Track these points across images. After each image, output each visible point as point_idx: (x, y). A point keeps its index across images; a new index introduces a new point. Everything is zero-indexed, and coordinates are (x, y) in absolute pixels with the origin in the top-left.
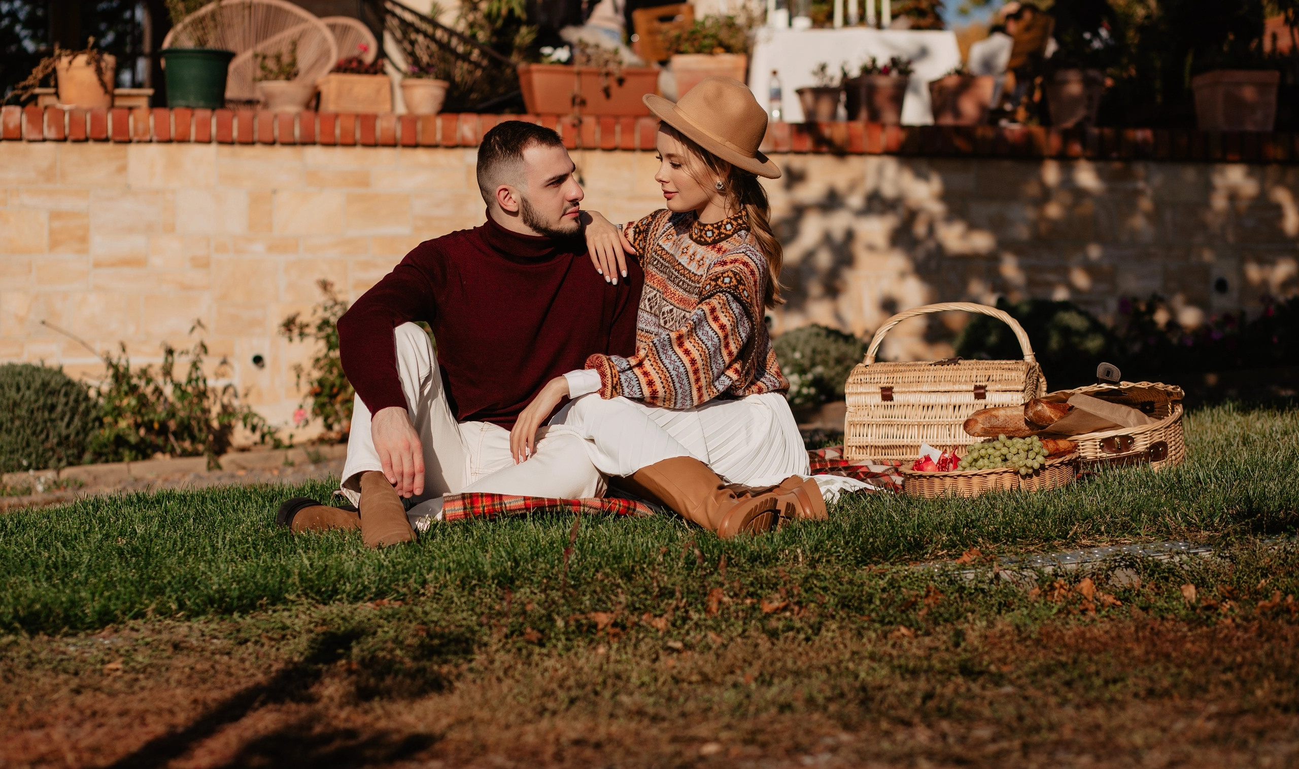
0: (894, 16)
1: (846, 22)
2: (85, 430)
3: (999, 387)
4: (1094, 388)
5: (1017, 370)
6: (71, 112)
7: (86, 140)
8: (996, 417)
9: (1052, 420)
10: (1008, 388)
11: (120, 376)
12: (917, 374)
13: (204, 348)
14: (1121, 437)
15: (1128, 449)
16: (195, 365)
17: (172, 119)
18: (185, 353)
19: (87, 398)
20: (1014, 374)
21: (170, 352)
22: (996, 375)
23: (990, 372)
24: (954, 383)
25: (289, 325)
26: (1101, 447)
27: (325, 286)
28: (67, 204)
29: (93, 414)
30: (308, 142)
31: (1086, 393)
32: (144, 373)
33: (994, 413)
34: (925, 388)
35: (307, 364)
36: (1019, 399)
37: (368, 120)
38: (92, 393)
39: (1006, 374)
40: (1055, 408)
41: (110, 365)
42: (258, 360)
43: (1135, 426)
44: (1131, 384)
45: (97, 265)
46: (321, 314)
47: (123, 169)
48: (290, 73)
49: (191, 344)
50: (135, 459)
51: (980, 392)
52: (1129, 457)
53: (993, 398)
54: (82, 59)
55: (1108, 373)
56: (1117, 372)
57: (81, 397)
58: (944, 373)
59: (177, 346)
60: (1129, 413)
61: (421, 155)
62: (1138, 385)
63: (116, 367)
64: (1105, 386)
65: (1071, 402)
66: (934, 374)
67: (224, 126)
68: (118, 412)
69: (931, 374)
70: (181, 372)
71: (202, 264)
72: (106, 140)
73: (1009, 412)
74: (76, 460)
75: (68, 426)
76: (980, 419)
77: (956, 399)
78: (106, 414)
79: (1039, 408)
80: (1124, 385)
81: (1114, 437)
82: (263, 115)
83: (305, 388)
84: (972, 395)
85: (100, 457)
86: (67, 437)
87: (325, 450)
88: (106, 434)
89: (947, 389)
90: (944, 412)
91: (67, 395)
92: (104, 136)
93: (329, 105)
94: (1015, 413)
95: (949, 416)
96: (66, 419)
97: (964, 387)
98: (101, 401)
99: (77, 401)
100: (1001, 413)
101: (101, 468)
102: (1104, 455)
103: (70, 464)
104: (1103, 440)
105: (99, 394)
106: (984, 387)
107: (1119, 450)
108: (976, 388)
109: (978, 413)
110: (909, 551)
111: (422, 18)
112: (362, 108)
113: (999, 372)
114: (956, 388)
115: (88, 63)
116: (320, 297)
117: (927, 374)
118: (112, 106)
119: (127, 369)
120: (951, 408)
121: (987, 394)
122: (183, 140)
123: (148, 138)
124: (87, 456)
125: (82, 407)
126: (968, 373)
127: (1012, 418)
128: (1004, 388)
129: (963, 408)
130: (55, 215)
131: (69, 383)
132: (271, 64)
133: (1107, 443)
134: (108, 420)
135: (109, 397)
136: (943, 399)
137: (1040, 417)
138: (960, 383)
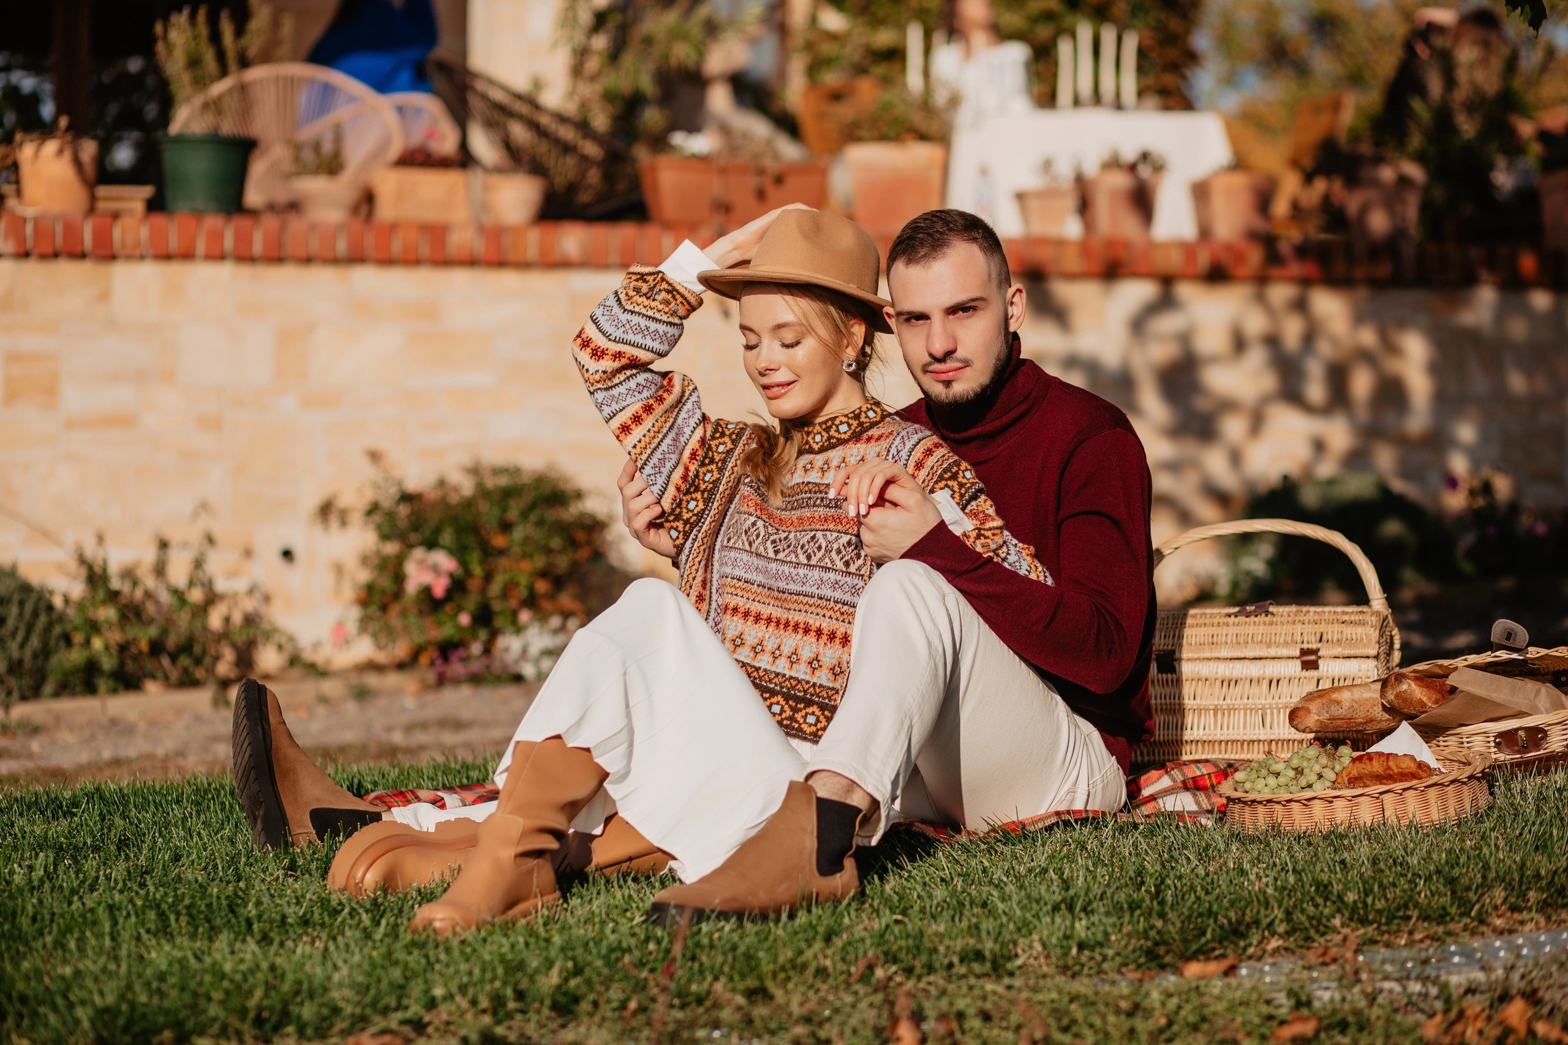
0: (1141, 93)
1: (1077, 102)
2: (45, 653)
3: (1338, 651)
4: (1486, 657)
5: (1361, 623)
6: (36, 221)
7: (56, 255)
8: (1338, 703)
9: (1424, 705)
10: (1352, 652)
11: (95, 577)
12: (1210, 630)
13: (210, 540)
14: (1529, 730)
15: (1537, 747)
16: (198, 564)
17: (173, 230)
18: (185, 545)
19: (50, 608)
20: (1360, 630)
21: (163, 545)
22: (1332, 631)
23: (1322, 628)
24: (1269, 645)
25: (326, 510)
26: (1497, 745)
27: (375, 456)
28: (29, 343)
29: (57, 630)
30: (356, 258)
31: (1473, 666)
32: (129, 574)
33: (1335, 696)
34: (1225, 653)
35: (351, 562)
36: (1370, 670)
37: (436, 232)
38: (58, 602)
39: (1348, 631)
40: (1427, 686)
41: (82, 561)
42: (287, 554)
43: (1548, 712)
44: (1543, 652)
45: (71, 424)
46: (369, 496)
47: (105, 296)
48: (332, 166)
49: (194, 534)
50: (114, 691)
51: (1309, 660)
52: (1540, 759)
53: (1329, 669)
54: (51, 147)
55: (1509, 635)
56: (1522, 634)
57: (42, 605)
58: (1251, 629)
59: (174, 536)
60: (1538, 692)
61: (509, 279)
62: (1553, 652)
63: (90, 568)
64: (1503, 655)
65: (1452, 680)
66: (1237, 630)
67: (244, 239)
68: (94, 627)
69: (1232, 630)
70: (179, 573)
71: (212, 424)
72: (82, 256)
73: (1357, 694)
74: (33, 693)
75: (22, 646)
76: (1314, 707)
77: (1272, 669)
78: (76, 629)
79: (1404, 687)
80: (1534, 652)
81: (1517, 730)
82: (296, 225)
83: (349, 593)
84: (1298, 663)
85: (64, 689)
86: (20, 662)
87: (372, 680)
88: (75, 656)
89: (1258, 654)
90: (1255, 689)
91: (21, 604)
92: (79, 249)
93: (386, 211)
94: (1367, 695)
95: (1261, 696)
96: (19, 638)
97: (1285, 652)
98: (71, 612)
99: (35, 614)
100: (1345, 696)
101: (67, 705)
102: (1502, 757)
103: (24, 698)
104: (1501, 735)
105: (67, 600)
106: (1315, 652)
107: (1526, 749)
108: (1304, 652)
109: (1310, 697)
110: (1220, 942)
111: (519, 97)
112: (430, 215)
113: (1337, 627)
114: (1272, 652)
115: (60, 152)
116: (367, 471)
117: (1225, 630)
118: (91, 210)
119: (105, 570)
120: (1265, 684)
121: (1321, 662)
122: (187, 255)
123: (138, 252)
124: (48, 688)
125: (43, 619)
126: (1289, 628)
127: (1361, 703)
128: (1347, 652)
129: (1284, 684)
130: (14, 358)
131: (26, 588)
132: (308, 155)
133: (1506, 739)
134: (78, 638)
135: (81, 606)
136: (1253, 670)
137: (1405, 700)
138: (1278, 645)
